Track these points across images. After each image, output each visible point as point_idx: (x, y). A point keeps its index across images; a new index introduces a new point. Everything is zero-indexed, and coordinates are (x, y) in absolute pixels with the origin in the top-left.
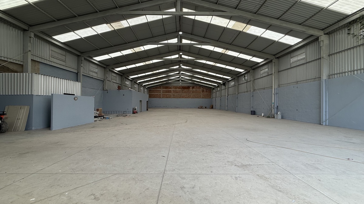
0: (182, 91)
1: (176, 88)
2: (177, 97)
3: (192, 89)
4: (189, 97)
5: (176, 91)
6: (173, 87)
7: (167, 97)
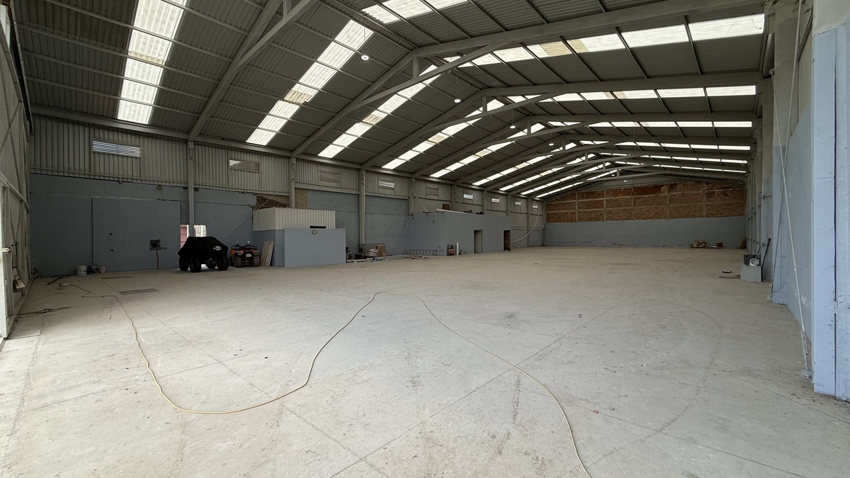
0: (636, 198)
1: (616, 192)
2: (620, 219)
3: (669, 192)
4: (657, 216)
5: (616, 201)
6: (608, 192)
7: (591, 220)
